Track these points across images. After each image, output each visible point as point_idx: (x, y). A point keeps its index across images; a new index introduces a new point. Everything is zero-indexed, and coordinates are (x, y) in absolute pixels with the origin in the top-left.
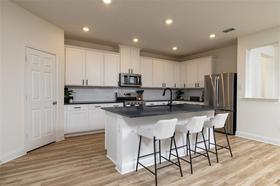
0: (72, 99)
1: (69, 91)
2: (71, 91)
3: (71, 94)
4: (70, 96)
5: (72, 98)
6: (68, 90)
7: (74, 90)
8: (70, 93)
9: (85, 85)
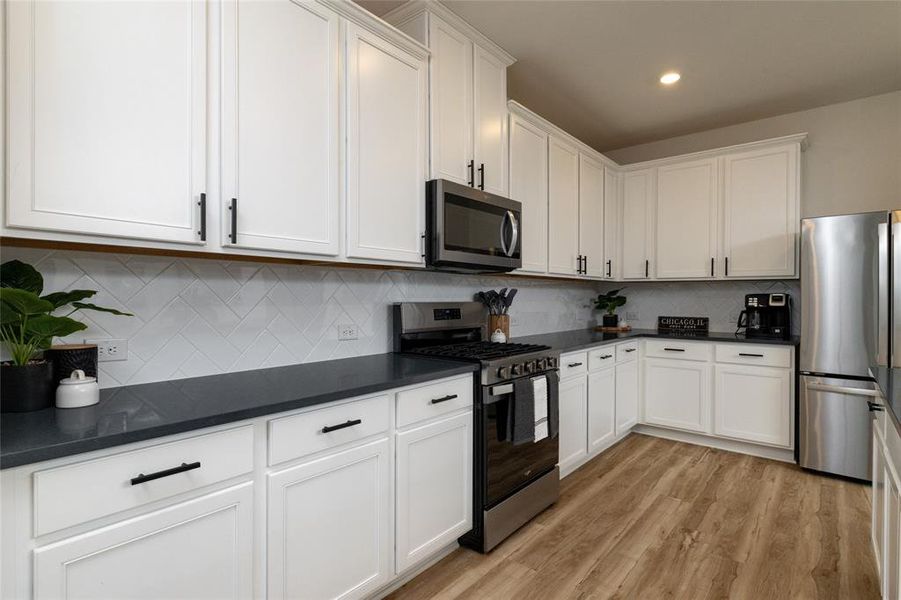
0: (91, 372)
1: (59, 299)
2: (76, 297)
3: (69, 327)
4: (57, 342)
5: (87, 360)
6: (38, 283)
7: (105, 287)
8: (61, 313)
9: (216, 243)
